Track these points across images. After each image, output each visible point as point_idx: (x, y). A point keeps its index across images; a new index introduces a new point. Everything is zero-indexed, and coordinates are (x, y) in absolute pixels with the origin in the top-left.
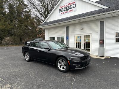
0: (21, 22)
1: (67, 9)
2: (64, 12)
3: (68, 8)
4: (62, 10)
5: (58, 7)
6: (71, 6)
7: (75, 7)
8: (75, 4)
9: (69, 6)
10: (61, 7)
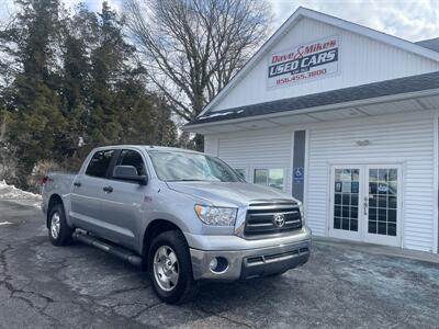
0: (107, 107)
1: (299, 67)
2: (289, 76)
3: (306, 62)
4: (280, 69)
5: (265, 59)
6: (317, 55)
7: (336, 59)
8: (337, 49)
9: (310, 57)
10: (276, 58)
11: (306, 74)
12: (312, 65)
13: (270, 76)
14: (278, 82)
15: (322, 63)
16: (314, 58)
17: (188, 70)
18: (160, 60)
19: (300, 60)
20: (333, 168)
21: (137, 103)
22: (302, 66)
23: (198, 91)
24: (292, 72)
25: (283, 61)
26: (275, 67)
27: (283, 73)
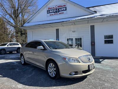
4: (51, 11)
5: (46, 8)
6: (61, 8)
7: (66, 10)
8: (66, 7)
9: (59, 9)
10: (49, 8)
11: (58, 13)
12: (60, 11)
13: (48, 13)
14: (50, 15)
15: (62, 11)
18: (2, 7)
19: (56, 9)
20: (67, 38)
22: (57, 11)
24: (54, 12)
25: (51, 9)
26: (49, 11)
27: (52, 13)
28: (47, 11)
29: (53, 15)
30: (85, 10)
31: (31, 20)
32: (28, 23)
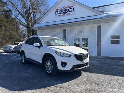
3: (66, 11)
4: (59, 12)
5: (54, 9)
6: (69, 9)
7: (73, 11)
8: (73, 8)
9: (67, 10)
10: (57, 9)
11: (66, 14)
12: (67, 12)
13: (56, 14)
14: (58, 16)
15: (70, 11)
16: (68, 10)
17: (24, 11)
18: (15, 8)
19: (64, 10)
20: (73, 38)
21: (10, 21)
22: (65, 12)
23: (28, 18)
24: (62, 13)
25: (60, 10)
26: (57, 11)
27: (60, 14)
28: (56, 12)
29: (61, 16)
30: (92, 11)
31: (41, 21)
32: (38, 23)
